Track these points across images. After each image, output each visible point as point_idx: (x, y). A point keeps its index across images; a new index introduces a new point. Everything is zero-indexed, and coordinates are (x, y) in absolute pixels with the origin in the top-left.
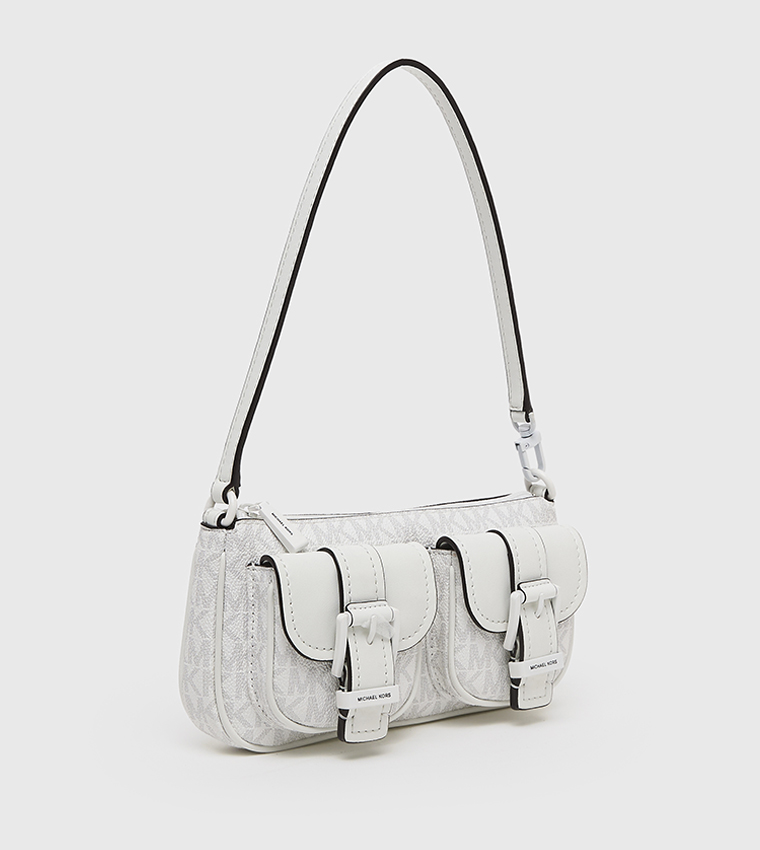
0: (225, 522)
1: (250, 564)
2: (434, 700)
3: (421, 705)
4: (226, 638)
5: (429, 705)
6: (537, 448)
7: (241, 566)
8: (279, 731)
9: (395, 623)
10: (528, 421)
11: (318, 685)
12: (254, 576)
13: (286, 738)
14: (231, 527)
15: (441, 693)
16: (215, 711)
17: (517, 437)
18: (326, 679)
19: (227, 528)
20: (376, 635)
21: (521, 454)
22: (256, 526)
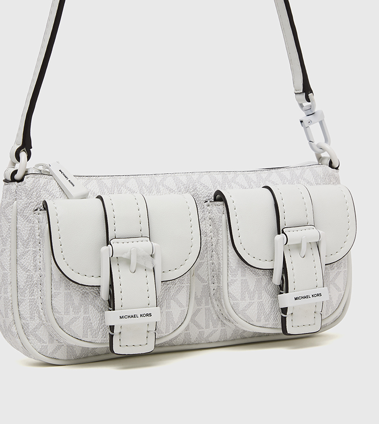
0: (17, 177)
1: (37, 210)
2: (219, 327)
3: (207, 332)
4: (20, 270)
5: (215, 331)
6: (321, 123)
7: (29, 212)
8: (70, 348)
9: (156, 256)
10: (308, 100)
11: (91, 307)
12: (39, 219)
13: (78, 353)
14: (22, 180)
15: (225, 321)
16: (14, 329)
17: (302, 115)
18: (98, 302)
19: (18, 181)
20: (138, 265)
21: (306, 128)
22: (43, 180)
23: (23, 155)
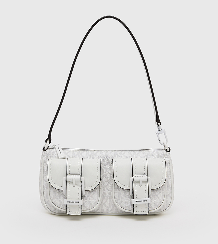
0: (45, 149)
6: (164, 134)
7: (47, 161)
10: (158, 125)
23: (48, 141)
